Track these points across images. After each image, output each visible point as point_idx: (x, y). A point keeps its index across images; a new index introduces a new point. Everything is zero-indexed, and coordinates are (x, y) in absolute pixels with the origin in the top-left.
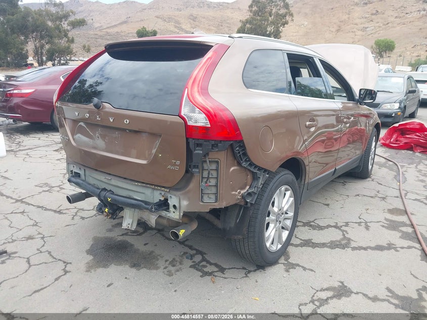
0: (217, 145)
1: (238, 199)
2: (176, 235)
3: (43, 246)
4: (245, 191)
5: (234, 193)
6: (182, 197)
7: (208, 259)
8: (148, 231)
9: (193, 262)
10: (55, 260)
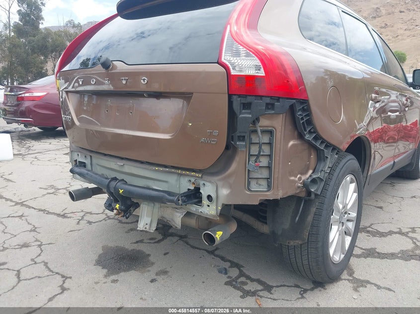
0: (273, 105)
1: (299, 187)
2: (211, 239)
3: (39, 255)
4: (308, 176)
5: (292, 178)
6: (220, 184)
7: (247, 273)
8: (168, 238)
9: (229, 277)
10: (51, 274)
